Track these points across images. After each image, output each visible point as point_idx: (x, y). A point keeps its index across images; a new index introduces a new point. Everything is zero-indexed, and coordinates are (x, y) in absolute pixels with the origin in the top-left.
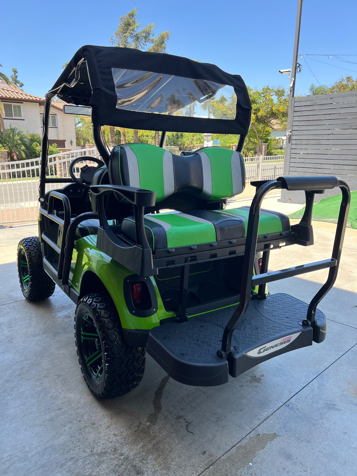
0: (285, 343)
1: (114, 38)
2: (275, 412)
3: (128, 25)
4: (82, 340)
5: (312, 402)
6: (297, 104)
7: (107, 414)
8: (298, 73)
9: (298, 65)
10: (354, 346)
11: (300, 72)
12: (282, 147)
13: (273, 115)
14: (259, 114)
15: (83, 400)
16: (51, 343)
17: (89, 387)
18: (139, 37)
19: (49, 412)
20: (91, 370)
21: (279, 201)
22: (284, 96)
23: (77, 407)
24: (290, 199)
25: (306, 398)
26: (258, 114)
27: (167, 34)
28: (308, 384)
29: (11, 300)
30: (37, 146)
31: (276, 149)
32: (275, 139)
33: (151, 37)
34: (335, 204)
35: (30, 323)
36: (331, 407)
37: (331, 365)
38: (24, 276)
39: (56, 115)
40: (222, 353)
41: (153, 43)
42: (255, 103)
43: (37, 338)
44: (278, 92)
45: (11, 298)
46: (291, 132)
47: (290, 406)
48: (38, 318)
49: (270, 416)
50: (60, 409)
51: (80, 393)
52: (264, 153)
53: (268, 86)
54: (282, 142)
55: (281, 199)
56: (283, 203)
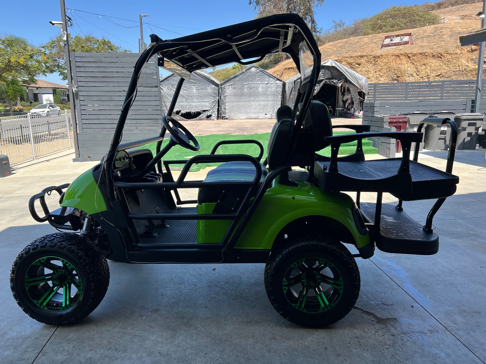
6: (78, 59)
8: (69, 27)
21: (74, 160)
24: (89, 157)
46: (77, 88)
55: (76, 158)
56: (81, 162)
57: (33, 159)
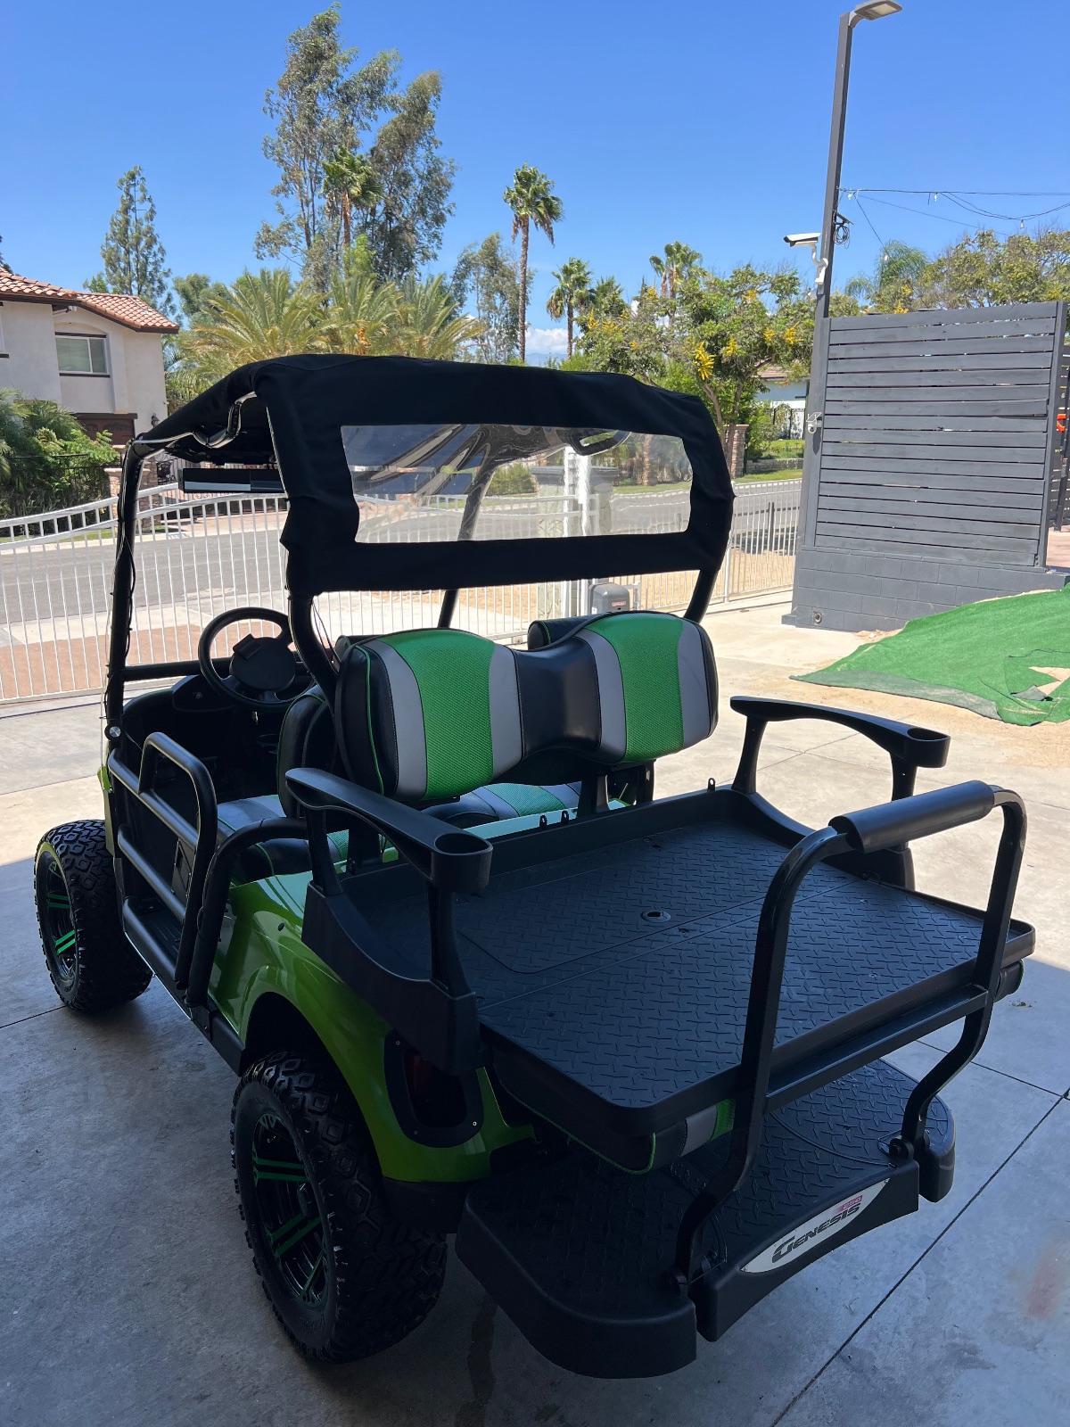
0: (844, 1217)
1: (274, 98)
2: (812, 1381)
3: (316, 57)
4: (256, 1181)
5: (914, 1345)
6: (837, 338)
7: (341, 1409)
8: (841, 243)
9: (841, 221)
10: (1023, 1143)
11: (847, 242)
12: (790, 431)
13: (765, 351)
14: (726, 352)
15: (267, 1365)
16: (155, 1162)
17: (280, 1319)
18: (355, 94)
19: (174, 1409)
20: (286, 1271)
21: (786, 620)
22: (796, 294)
23: (250, 1387)
24: (818, 617)
25: (896, 1331)
26: (721, 352)
27: (435, 81)
28: (902, 1280)
29: (22, 1008)
30: (48, 438)
31: (771, 439)
32: (767, 410)
33: (389, 93)
34: (951, 639)
35: (86, 1094)
36: (965, 1357)
37: (960, 1214)
38: (58, 934)
39: (104, 336)
40: (679, 1280)
41: (394, 109)
42: (713, 319)
43: (110, 1149)
44: (779, 282)
45: (21, 1000)
46: (819, 419)
47: (854, 1362)
48: (108, 1074)
49: (800, 1396)
50: (202, 1398)
51: (256, 1339)
52: (737, 455)
53: (749, 266)
54: (788, 416)
55: (792, 613)
56: (798, 626)
57: (722, 600)
